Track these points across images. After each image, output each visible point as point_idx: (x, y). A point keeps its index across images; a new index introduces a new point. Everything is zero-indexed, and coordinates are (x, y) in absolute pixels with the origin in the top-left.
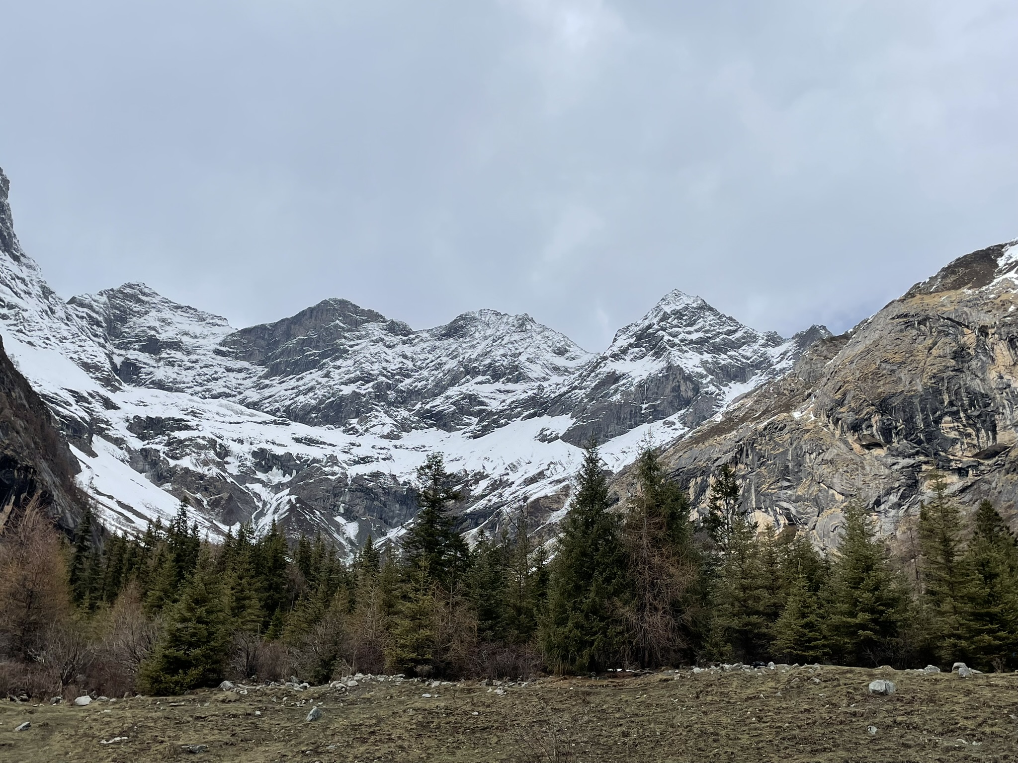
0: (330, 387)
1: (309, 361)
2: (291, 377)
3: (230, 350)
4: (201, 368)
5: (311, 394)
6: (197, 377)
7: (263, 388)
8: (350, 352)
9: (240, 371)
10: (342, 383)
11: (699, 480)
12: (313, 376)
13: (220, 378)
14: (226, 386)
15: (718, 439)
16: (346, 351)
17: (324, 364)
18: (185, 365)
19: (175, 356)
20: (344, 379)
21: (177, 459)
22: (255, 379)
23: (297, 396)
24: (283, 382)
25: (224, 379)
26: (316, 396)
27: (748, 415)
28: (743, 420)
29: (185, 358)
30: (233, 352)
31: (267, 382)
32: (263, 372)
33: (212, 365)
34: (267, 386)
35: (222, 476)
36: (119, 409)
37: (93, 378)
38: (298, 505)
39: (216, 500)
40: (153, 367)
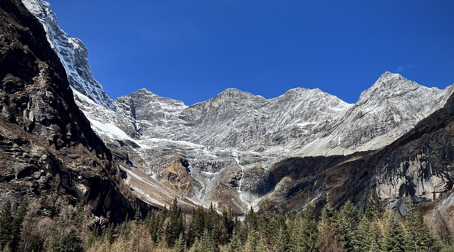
4: (174, 125)
6: (172, 129)
11: (405, 163)
15: (412, 142)
18: (166, 124)
19: (162, 121)
23: (216, 134)
27: (425, 130)
28: (423, 133)
29: (166, 121)
33: (178, 124)
36: (139, 147)
37: (127, 134)
38: (221, 186)
39: (184, 186)
40: (153, 126)
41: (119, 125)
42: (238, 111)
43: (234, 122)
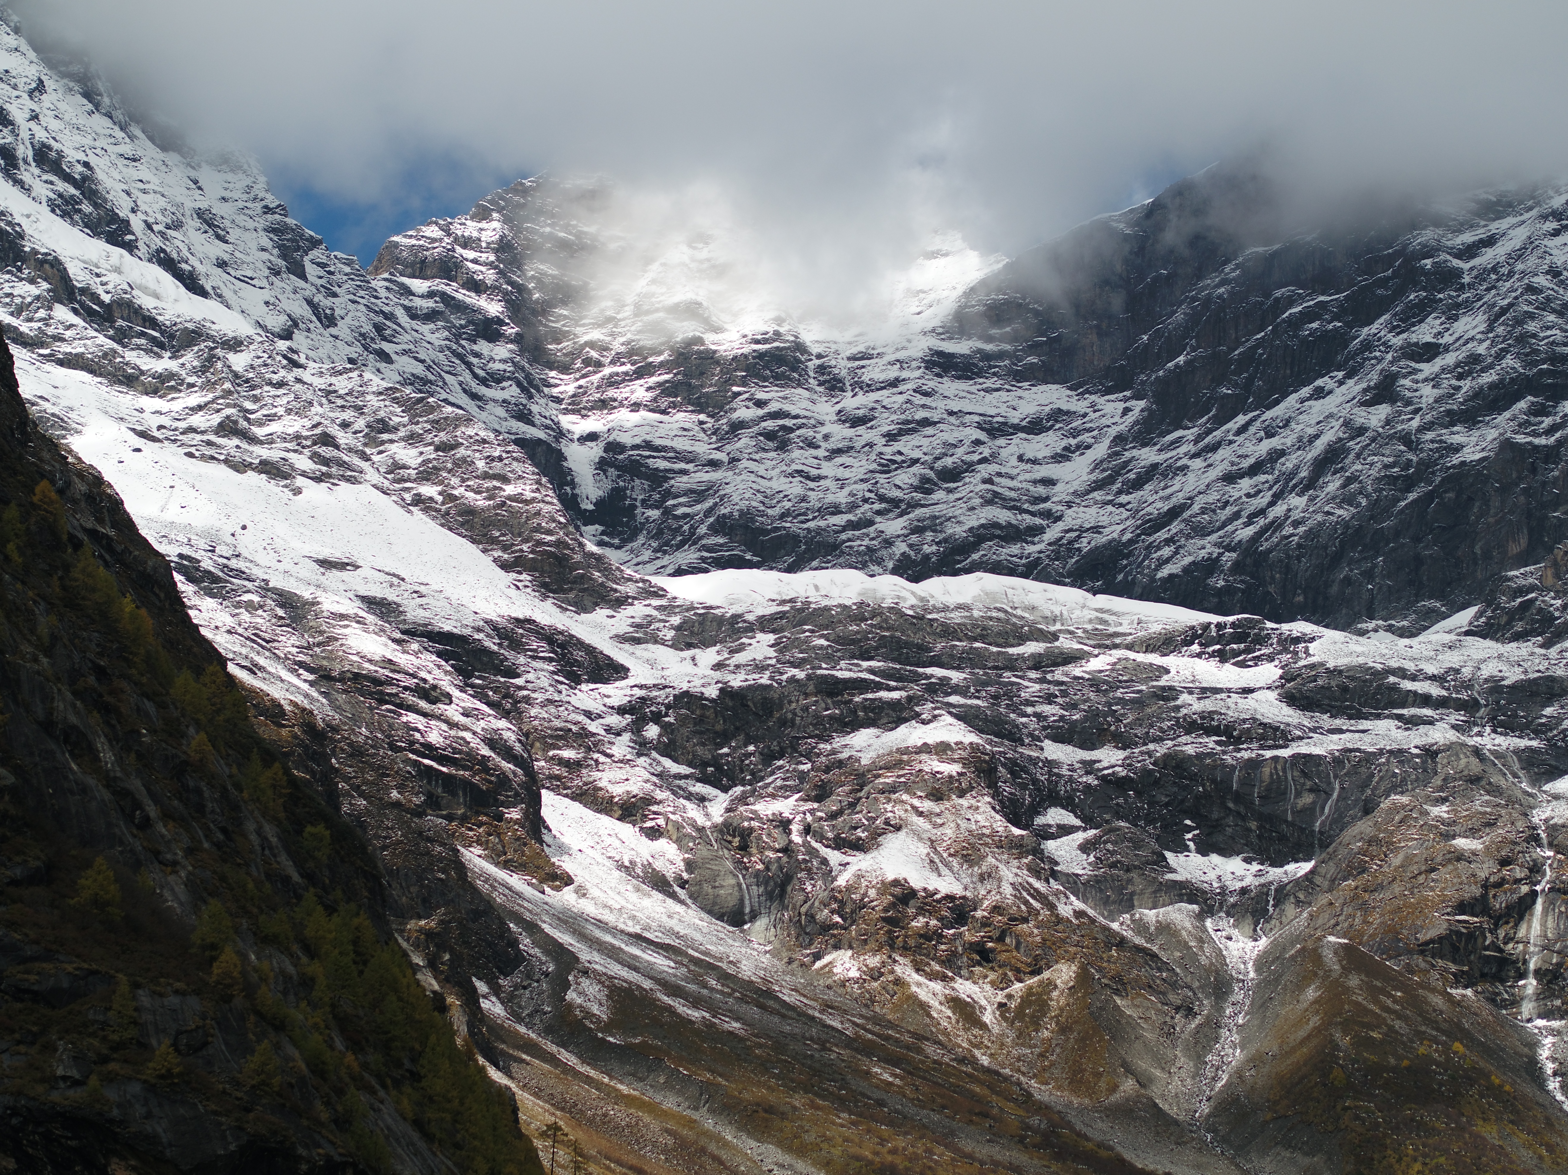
0: (1406, 439)
1: (1304, 341)
2: (1241, 419)
3: (989, 347)
4: (891, 437)
5: (1333, 485)
6: (881, 478)
7: (1137, 484)
8: (1466, 279)
9: (1035, 427)
10: (1452, 419)
12: (1329, 404)
13: (970, 467)
14: (989, 501)
16: (1449, 277)
17: (1367, 346)
18: (826, 437)
19: (787, 407)
20: (1460, 397)
21: (859, 846)
22: (1100, 450)
23: (1276, 498)
24: (1214, 448)
25: (985, 470)
26: (1354, 487)
29: (826, 409)
30: (1001, 355)
31: (1148, 456)
32: (1130, 418)
33: (926, 423)
34: (1151, 472)
35: (1037, 895)
36: (619, 671)
37: (505, 566)
38: (1354, 981)
39: (1028, 998)
40: (714, 464)
41: (429, 490)
42: (1456, 263)
43: (1428, 369)
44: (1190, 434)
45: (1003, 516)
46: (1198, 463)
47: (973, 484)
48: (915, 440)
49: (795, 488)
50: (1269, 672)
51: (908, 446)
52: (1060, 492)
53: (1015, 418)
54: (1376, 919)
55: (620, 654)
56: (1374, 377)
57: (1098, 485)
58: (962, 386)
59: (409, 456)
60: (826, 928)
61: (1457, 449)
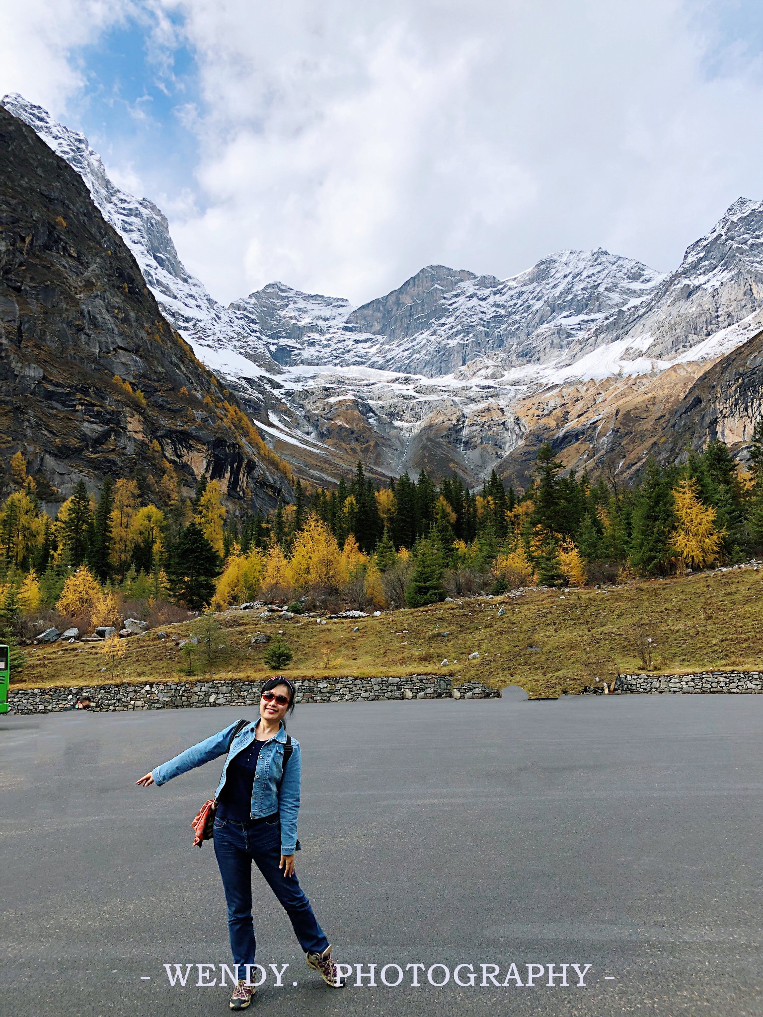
0: (439, 342)
1: (418, 323)
2: (406, 339)
3: (355, 325)
4: (336, 343)
5: (424, 351)
6: (334, 352)
7: (385, 353)
8: (450, 310)
9: (366, 341)
10: (448, 338)
12: (423, 336)
13: (352, 349)
14: (357, 356)
16: (447, 310)
17: (431, 324)
18: (323, 343)
19: (314, 337)
20: (449, 334)
22: (378, 346)
23: (413, 355)
24: (401, 345)
25: (355, 350)
26: (428, 352)
29: (322, 338)
30: (358, 327)
31: (388, 347)
32: (383, 340)
33: (343, 340)
34: (388, 351)
36: (282, 387)
37: (259, 366)
38: (429, 443)
39: (366, 448)
40: (300, 349)
41: (242, 351)
42: (448, 307)
43: (443, 328)
44: (396, 342)
45: (358, 359)
46: (397, 348)
47: (352, 353)
48: (341, 344)
49: (317, 354)
50: (412, 386)
51: (340, 345)
52: (370, 355)
53: (360, 339)
54: (433, 432)
55: (282, 383)
56: (432, 330)
57: (377, 353)
58: (351, 333)
59: (238, 344)
60: (325, 435)
61: (449, 344)
